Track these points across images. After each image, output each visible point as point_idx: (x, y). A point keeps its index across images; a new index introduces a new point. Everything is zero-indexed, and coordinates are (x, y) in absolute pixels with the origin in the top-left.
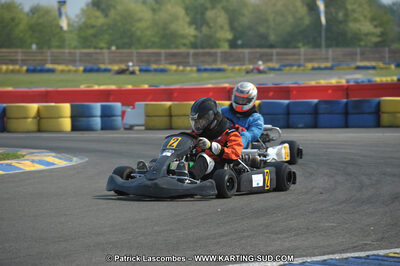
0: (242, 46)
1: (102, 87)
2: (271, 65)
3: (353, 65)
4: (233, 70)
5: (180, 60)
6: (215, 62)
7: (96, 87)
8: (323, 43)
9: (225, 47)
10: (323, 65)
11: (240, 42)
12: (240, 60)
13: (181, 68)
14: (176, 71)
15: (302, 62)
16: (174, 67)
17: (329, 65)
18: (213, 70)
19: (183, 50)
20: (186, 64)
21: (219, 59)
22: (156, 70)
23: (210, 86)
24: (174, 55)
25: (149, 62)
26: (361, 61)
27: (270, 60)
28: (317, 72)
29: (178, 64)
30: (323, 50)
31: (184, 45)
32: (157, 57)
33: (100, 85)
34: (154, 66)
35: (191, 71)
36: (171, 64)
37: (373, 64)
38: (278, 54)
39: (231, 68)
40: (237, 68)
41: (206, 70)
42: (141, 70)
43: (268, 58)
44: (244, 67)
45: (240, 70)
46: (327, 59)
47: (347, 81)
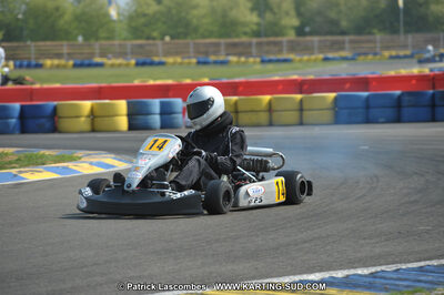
0: (311, 34)
1: (159, 82)
2: (344, 54)
4: (300, 61)
5: (242, 50)
6: (280, 51)
7: (151, 82)
8: (402, 29)
9: (292, 35)
10: (402, 53)
11: (307, 29)
12: (308, 49)
13: (243, 59)
14: (238, 63)
15: (378, 50)
16: (233, 59)
17: (408, 52)
18: (279, 61)
19: (244, 39)
20: (248, 55)
21: (285, 48)
22: (215, 63)
23: (277, 78)
24: (235, 45)
25: (207, 54)
27: (342, 49)
28: (392, 61)
29: (240, 55)
30: (402, 37)
31: (245, 33)
32: (216, 48)
33: (155, 79)
34: (212, 58)
35: (255, 63)
36: (232, 54)
38: (351, 42)
39: (298, 58)
40: (306, 58)
41: (270, 61)
42: (199, 63)
43: (340, 46)
44: (313, 57)
45: (308, 61)
46: (405, 47)
47: (431, 70)
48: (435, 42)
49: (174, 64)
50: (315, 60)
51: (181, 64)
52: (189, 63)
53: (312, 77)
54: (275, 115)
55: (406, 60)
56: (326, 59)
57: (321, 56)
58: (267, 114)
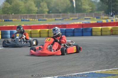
1: (10, 26)
2: (60, 18)
3: (84, 18)
4: (49, 20)
6: (44, 18)
7: (8, 26)
8: (75, 12)
9: (46, 13)
10: (75, 18)
11: (51, 12)
12: (51, 17)
13: (33, 20)
14: (32, 21)
15: (69, 17)
16: (31, 19)
17: (77, 18)
18: (43, 20)
19: (34, 14)
20: (35, 18)
21: (45, 17)
22: (26, 20)
23: (42, 25)
24: (31, 16)
26: (86, 17)
27: (60, 17)
28: (73, 20)
29: (33, 18)
30: (75, 14)
32: (26, 17)
33: (9, 25)
35: (36, 21)
36: (31, 18)
37: (90, 18)
38: (62, 15)
39: (48, 19)
40: (50, 19)
41: (41, 20)
42: (22, 21)
43: (59, 16)
44: (52, 19)
45: (51, 20)
46: (76, 16)
47: (82, 23)
48: (84, 15)
49: (15, 21)
50: (53, 20)
51: (17, 21)
52: (19, 21)
53: (52, 24)
54: (41, 35)
55: (76, 20)
56: (55, 20)
57: (54, 19)
58: (39, 34)
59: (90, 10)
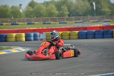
1: (33, 28)
3: (104, 21)
4: (69, 23)
5: (54, 20)
6: (64, 21)
7: (31, 29)
8: (95, 15)
9: (67, 16)
10: (95, 21)
11: (71, 15)
12: (71, 20)
13: (55, 23)
14: (53, 23)
15: (89, 20)
16: (53, 22)
17: (97, 21)
18: (64, 23)
19: (55, 17)
20: (56, 21)
21: (65, 20)
22: (48, 23)
23: (63, 27)
24: (53, 19)
25: (45, 21)
26: (106, 19)
27: (80, 20)
28: (93, 23)
29: (54, 21)
30: (95, 17)
31: (55, 16)
32: (48, 20)
33: (32, 28)
34: (47, 22)
35: (58, 23)
36: (52, 21)
37: (109, 20)
38: (82, 18)
39: (69, 22)
40: (71, 22)
41: (62, 23)
42: (43, 24)
43: (79, 19)
44: (72, 22)
45: (71, 23)
46: (96, 19)
47: (103, 25)
48: (103, 18)
49: (37, 24)
50: (73, 23)
51: (39, 24)
52: (41, 24)
53: (72, 27)
54: (63, 37)
55: (96, 23)
56: (76, 22)
57: (75, 22)
58: (61, 36)
59: (110, 13)
